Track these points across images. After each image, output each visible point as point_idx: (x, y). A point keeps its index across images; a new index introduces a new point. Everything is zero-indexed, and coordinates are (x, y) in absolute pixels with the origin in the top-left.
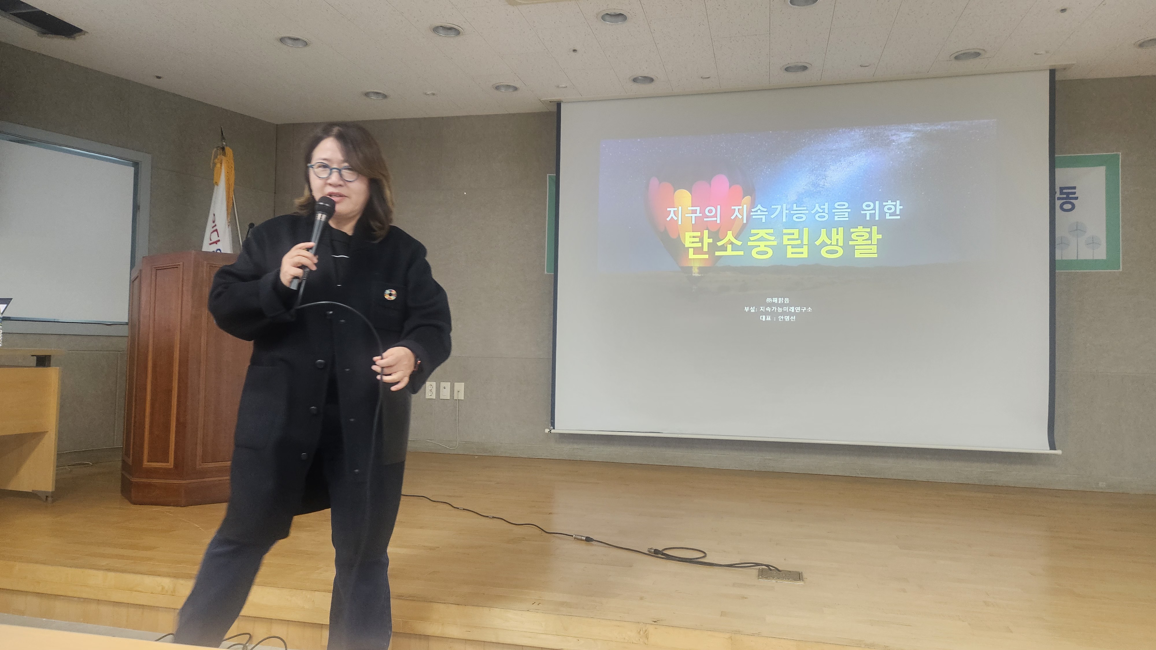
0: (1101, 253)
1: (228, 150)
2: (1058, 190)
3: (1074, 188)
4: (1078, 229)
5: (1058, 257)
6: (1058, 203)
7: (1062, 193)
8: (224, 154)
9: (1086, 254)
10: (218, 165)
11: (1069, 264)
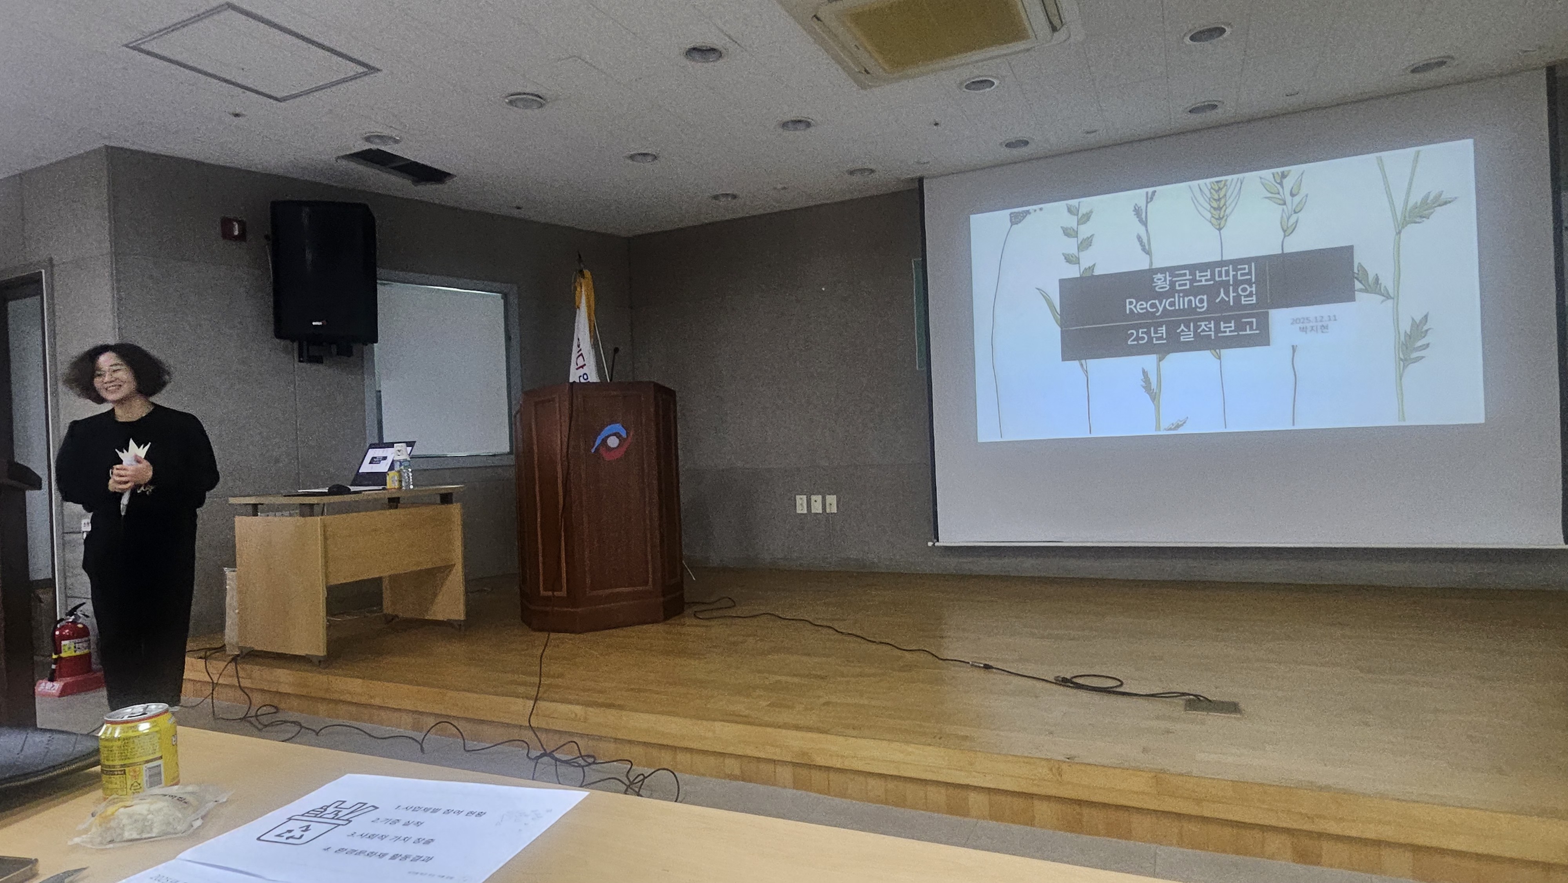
1: (587, 273)
8: (583, 276)
10: (578, 289)
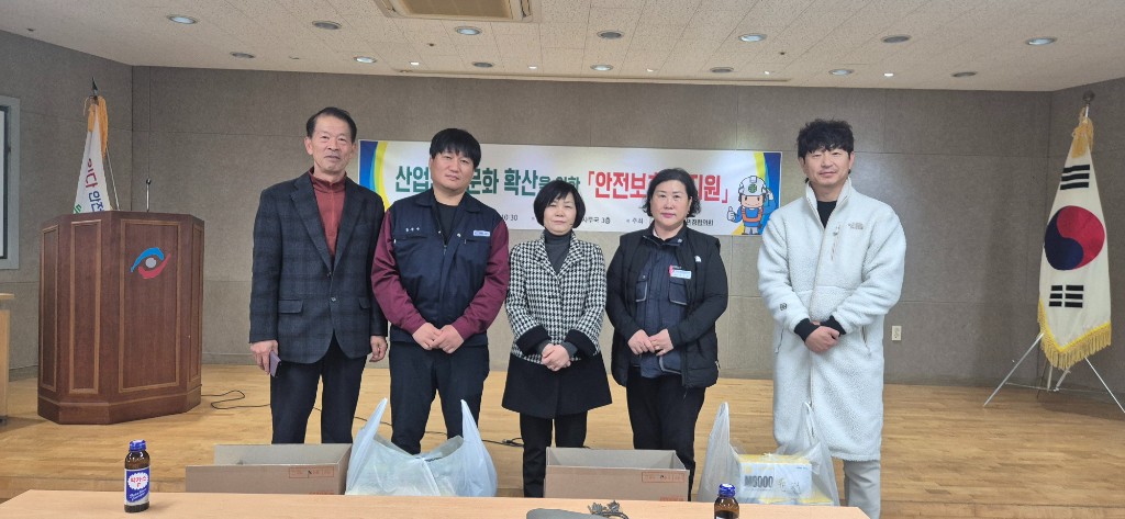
1: (100, 98)
8: (97, 102)
10: (92, 114)
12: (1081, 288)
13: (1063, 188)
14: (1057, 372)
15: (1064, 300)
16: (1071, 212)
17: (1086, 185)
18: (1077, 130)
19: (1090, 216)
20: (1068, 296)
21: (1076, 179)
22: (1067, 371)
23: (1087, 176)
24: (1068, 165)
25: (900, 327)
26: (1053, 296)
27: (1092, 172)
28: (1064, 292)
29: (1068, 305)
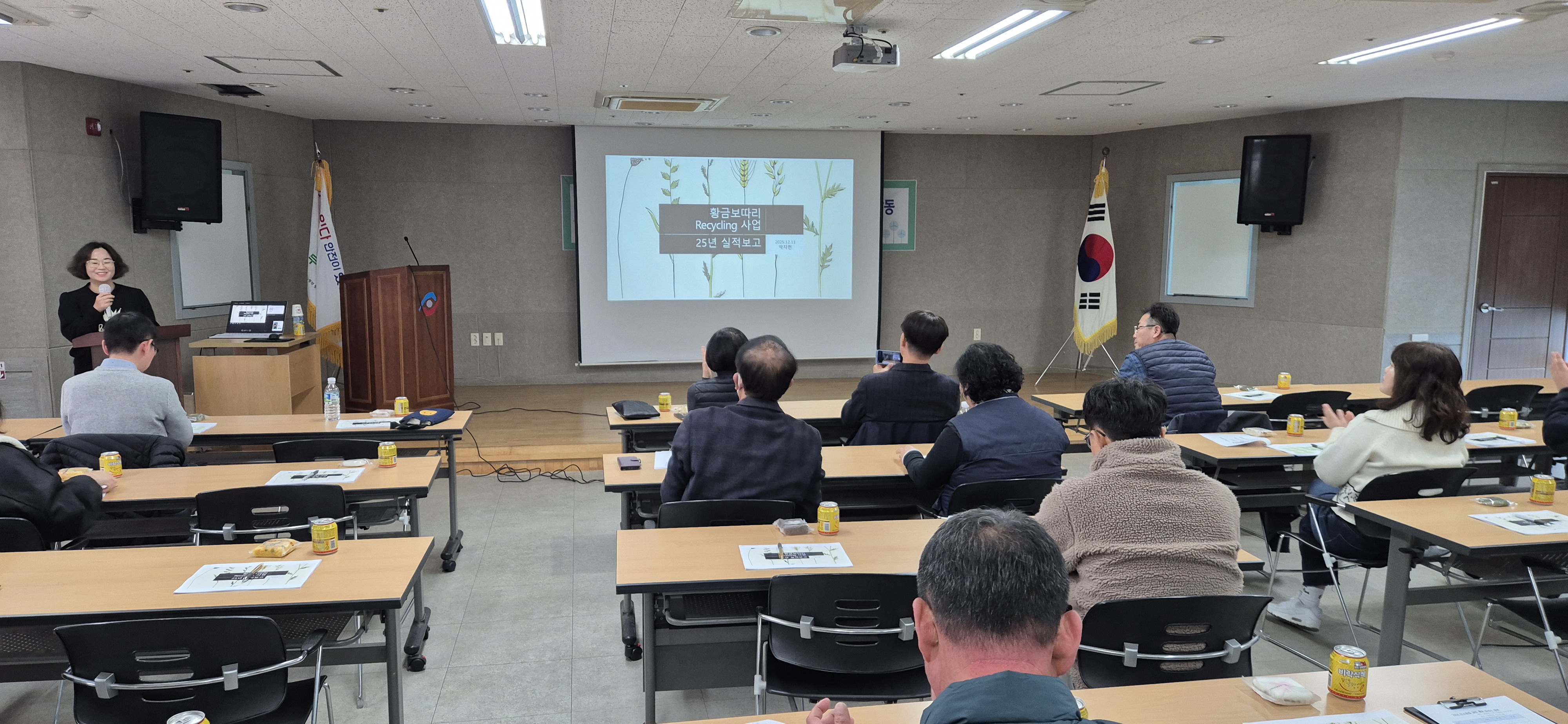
0: (905, 240)
1: (324, 162)
2: (884, 202)
3: (893, 201)
4: (894, 226)
5: (884, 242)
6: (885, 209)
7: (886, 203)
8: (322, 166)
9: (898, 241)
10: (319, 174)
11: (890, 246)
12: (1098, 295)
13: (1090, 220)
14: (1084, 357)
15: (1088, 304)
16: (1092, 238)
17: (1102, 219)
18: (1097, 177)
19: (1105, 241)
20: (1091, 301)
21: (1096, 214)
22: (1091, 356)
23: (1103, 212)
24: (1092, 203)
25: (980, 330)
26: (1082, 301)
27: (1106, 209)
28: (1088, 298)
29: (1091, 307)
